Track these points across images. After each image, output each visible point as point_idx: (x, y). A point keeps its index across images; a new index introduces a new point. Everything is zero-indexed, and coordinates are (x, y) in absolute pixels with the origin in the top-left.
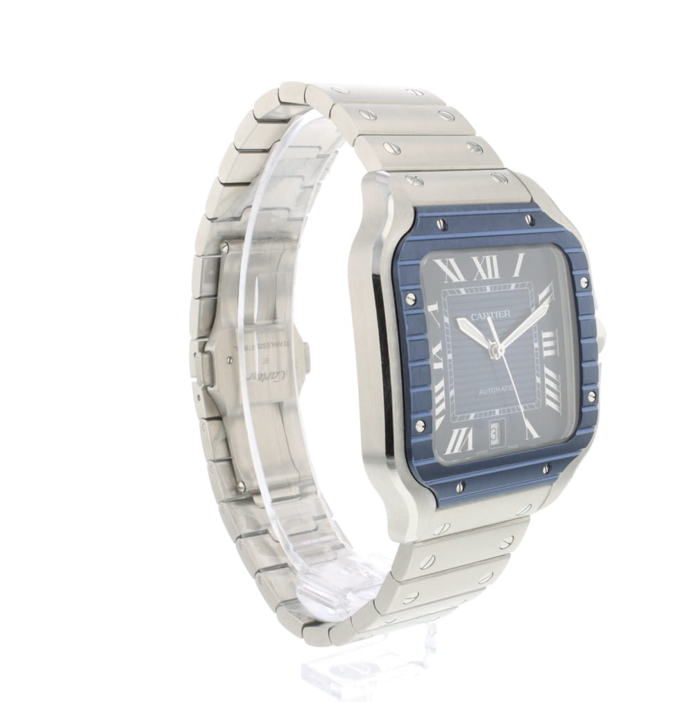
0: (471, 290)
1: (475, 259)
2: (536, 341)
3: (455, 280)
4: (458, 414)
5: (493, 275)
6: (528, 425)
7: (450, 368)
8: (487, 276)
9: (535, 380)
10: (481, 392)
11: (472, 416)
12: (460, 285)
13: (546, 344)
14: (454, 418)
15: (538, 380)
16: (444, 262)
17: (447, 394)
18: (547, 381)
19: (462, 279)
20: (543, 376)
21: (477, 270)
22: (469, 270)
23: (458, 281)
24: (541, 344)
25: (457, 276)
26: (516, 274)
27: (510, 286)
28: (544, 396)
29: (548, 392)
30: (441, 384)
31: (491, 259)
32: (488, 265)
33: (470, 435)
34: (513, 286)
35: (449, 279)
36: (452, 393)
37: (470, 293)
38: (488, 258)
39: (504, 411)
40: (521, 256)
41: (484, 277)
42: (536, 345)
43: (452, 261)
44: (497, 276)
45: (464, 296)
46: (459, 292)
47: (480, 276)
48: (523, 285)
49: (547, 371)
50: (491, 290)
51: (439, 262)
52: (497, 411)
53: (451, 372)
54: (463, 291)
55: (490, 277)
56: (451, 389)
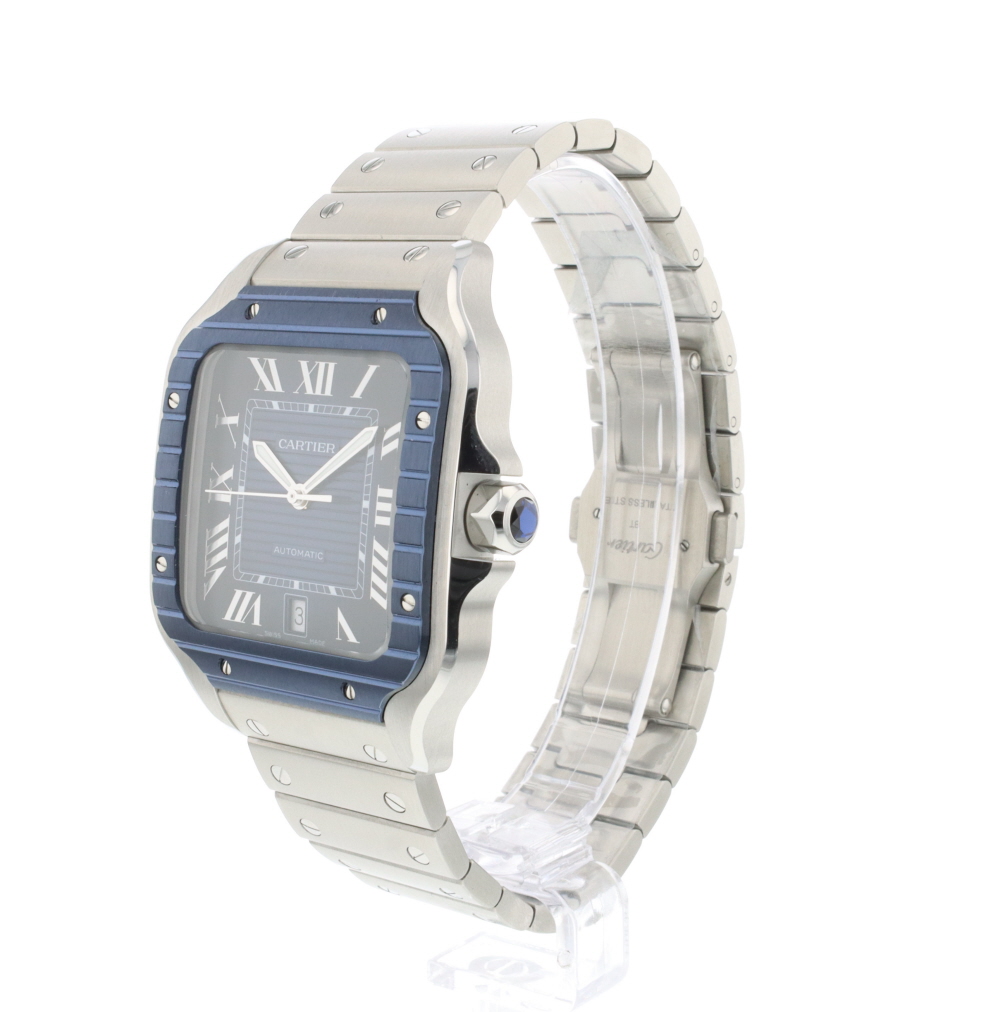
0: (287, 406)
1: (304, 364)
2: (366, 499)
3: (269, 388)
4: (243, 569)
5: (323, 391)
6: (341, 619)
7: (240, 506)
8: (314, 391)
9: (357, 555)
10: (277, 550)
11: (261, 579)
12: (275, 396)
13: (381, 506)
14: (238, 575)
15: (362, 557)
16: (261, 362)
17: (231, 539)
18: (376, 562)
19: (279, 389)
20: (370, 553)
21: (302, 379)
22: (291, 378)
23: (272, 390)
24: (373, 505)
25: (272, 383)
26: (358, 394)
27: (343, 410)
28: (368, 583)
29: (375, 578)
30: (225, 524)
31: (327, 367)
32: (319, 375)
33: (257, 604)
34: (348, 411)
35: (262, 386)
36: (238, 539)
37: (284, 410)
38: (322, 365)
39: (306, 586)
40: (372, 369)
41: (309, 391)
42: (366, 504)
43: (272, 362)
44: (328, 392)
45: (276, 411)
46: (271, 405)
47: (304, 388)
48: (365, 412)
49: (377, 546)
50: (315, 410)
51: (255, 361)
52: (296, 584)
53: (240, 511)
54: (276, 405)
55: (318, 392)
56: (238, 534)
